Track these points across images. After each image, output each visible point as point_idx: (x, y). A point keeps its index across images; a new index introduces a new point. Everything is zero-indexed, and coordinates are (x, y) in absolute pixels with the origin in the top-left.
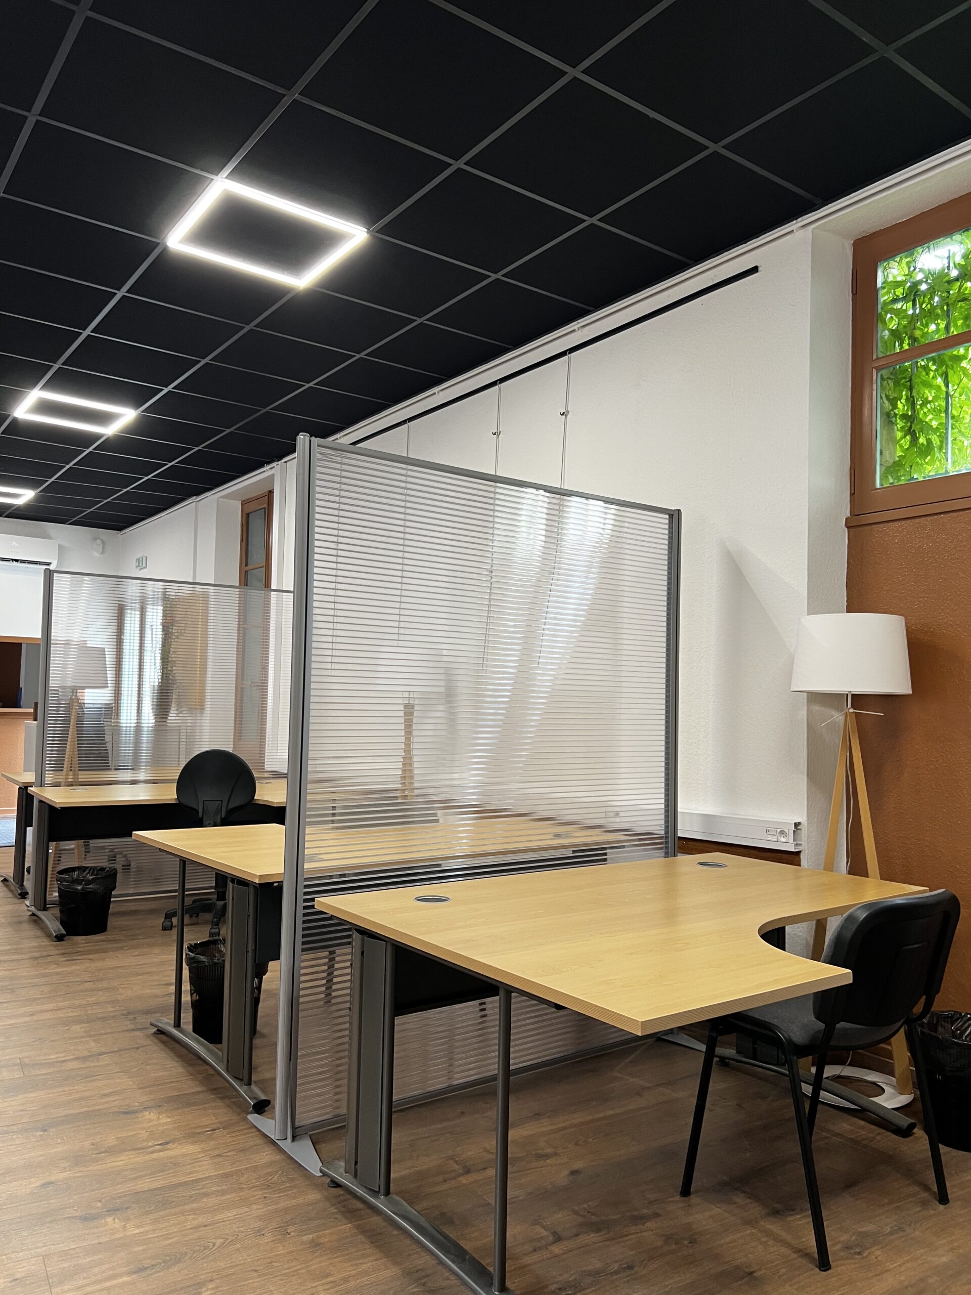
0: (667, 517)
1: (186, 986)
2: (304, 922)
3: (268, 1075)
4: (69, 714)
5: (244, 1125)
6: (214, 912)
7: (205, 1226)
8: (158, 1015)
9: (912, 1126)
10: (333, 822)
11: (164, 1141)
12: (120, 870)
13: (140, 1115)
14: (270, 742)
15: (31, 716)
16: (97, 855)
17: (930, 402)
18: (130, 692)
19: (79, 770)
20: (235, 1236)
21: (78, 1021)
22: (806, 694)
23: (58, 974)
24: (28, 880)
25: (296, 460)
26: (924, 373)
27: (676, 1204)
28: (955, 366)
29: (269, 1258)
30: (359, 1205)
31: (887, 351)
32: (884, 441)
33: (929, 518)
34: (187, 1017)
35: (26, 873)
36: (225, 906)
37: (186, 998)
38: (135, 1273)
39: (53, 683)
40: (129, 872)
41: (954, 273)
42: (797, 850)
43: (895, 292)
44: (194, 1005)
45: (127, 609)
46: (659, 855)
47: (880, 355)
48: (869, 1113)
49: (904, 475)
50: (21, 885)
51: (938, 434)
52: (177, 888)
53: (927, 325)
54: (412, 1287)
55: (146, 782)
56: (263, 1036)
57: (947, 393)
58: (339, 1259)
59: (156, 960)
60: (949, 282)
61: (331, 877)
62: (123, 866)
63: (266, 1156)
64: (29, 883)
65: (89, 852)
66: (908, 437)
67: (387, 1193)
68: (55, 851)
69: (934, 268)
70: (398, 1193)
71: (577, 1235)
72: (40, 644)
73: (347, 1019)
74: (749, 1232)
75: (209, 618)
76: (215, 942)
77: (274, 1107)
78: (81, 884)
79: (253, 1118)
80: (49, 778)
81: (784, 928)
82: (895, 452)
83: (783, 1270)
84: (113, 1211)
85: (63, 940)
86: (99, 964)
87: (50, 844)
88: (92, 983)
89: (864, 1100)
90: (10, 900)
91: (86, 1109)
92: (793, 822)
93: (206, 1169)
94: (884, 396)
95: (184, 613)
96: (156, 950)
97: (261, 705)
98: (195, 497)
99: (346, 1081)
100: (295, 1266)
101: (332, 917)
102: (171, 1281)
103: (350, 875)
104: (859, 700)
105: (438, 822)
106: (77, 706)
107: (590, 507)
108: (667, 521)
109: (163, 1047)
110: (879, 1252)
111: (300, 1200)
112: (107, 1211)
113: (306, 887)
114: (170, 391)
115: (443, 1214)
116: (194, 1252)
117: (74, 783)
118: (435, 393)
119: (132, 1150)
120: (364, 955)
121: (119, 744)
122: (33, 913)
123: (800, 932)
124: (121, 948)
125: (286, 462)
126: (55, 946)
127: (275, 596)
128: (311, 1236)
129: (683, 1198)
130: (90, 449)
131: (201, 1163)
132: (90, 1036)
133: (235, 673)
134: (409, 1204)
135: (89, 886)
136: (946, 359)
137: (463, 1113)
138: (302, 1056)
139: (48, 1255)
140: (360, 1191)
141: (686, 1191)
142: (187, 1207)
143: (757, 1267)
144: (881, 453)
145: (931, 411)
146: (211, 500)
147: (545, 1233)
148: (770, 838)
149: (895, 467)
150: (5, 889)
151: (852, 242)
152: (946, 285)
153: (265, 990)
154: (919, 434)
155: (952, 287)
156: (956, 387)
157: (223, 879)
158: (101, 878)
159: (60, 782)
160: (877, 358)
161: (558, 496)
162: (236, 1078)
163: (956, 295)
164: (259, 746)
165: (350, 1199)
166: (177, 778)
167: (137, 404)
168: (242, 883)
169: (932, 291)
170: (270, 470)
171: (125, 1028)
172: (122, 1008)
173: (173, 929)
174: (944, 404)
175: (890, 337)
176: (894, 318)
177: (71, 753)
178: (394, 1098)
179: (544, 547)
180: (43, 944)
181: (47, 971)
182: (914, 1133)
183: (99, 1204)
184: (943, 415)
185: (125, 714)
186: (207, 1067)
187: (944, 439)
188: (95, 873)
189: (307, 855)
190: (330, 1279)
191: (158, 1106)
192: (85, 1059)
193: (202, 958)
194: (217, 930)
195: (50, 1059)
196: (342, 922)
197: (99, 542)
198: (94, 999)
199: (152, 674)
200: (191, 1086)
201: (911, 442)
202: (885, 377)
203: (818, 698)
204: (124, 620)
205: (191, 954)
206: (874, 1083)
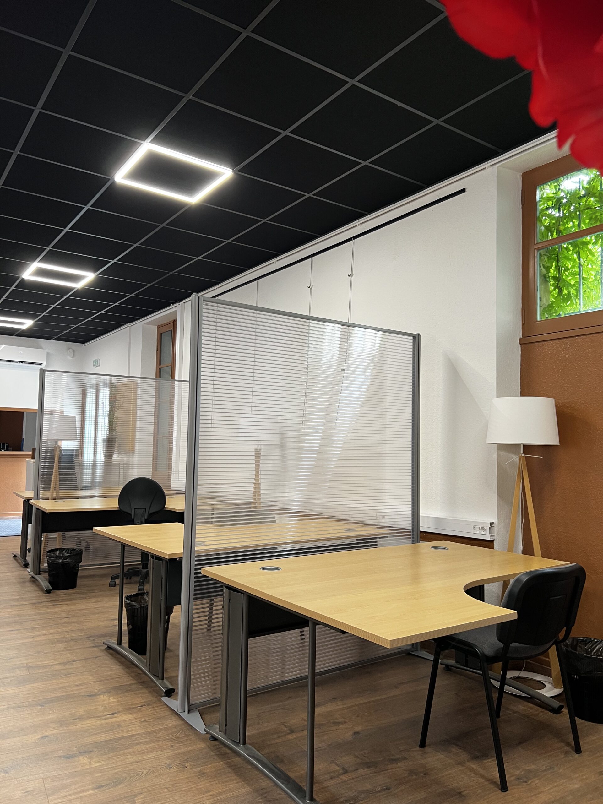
0: (412, 338)
1: (125, 621)
2: (195, 582)
3: (174, 674)
4: (54, 456)
5: (159, 704)
6: (141, 576)
7: (137, 762)
8: (108, 638)
9: (561, 707)
10: (212, 522)
11: (112, 713)
12: (84, 551)
13: (98, 697)
14: (174, 472)
15: (30, 456)
16: (70, 541)
17: (569, 269)
18: (89, 441)
19: (60, 490)
20: (155, 768)
21: (60, 641)
22: (496, 444)
23: (48, 613)
24: (29, 556)
25: (191, 301)
26: (566, 252)
27: (417, 752)
28: (584, 248)
29: (175, 781)
30: (228, 751)
31: (543, 238)
32: (542, 292)
33: (569, 339)
34: (125, 639)
35: (27, 552)
36: (148, 572)
37: (125, 628)
38: (97, 788)
39: (44, 437)
40: (89, 552)
41: (583, 193)
42: (491, 539)
43: (547, 204)
44: (130, 632)
45: (88, 393)
46: (408, 542)
47: (539, 241)
48: (535, 700)
49: (555, 313)
50: (25, 560)
51: (574, 288)
52: (120, 561)
53: (567, 223)
54: (258, 798)
55: (99, 497)
56: (170, 651)
57: (580, 264)
58: (216, 782)
59: (106, 605)
60: (580, 198)
61: (211, 555)
62: (85, 548)
63: (173, 722)
64: (30, 558)
65: (65, 539)
66: (557, 290)
67: (244, 743)
68: (46, 538)
69: (570, 189)
70: (251, 744)
71: (357, 770)
72: (36, 413)
73: (220, 640)
74: (460, 769)
75: (138, 396)
76: (142, 594)
77: (177, 693)
78: (61, 559)
79: (165, 699)
80: (41, 495)
81: (483, 586)
82: (549, 299)
83: (479, 791)
84: (83, 753)
85: (50, 593)
86: (72, 607)
87: (43, 534)
88: (68, 619)
89: (532, 692)
90: (18, 568)
91: (66, 694)
92: (489, 522)
93: (137, 729)
94: (541, 265)
95: (122, 395)
96: (106, 599)
97: (169, 448)
98: (129, 324)
99: (220, 678)
100: (190, 786)
101: (212, 579)
102: (118, 794)
103: (222, 554)
104: (527, 448)
105: (275, 522)
106: (59, 451)
107: (367, 334)
108: (412, 341)
109: (111, 657)
110: (537, 782)
111: (193, 748)
112: (79, 753)
113: (196, 561)
114: (115, 262)
115: (277, 757)
116: (131, 777)
117: (56, 498)
118: (273, 263)
119: (94, 717)
120: (231, 602)
121: (83, 474)
122: (32, 577)
123: (494, 589)
124: (85, 598)
125: (184, 303)
126: (46, 596)
127: (178, 384)
128: (199, 769)
129: (421, 749)
130: (67, 296)
131: (134, 726)
132: (68, 650)
133: (153, 431)
134: (258, 751)
135: (66, 560)
136: (579, 243)
137: (290, 697)
138: (194, 662)
139: (45, 778)
140: (228, 742)
141: (423, 745)
142: (127, 751)
143: (464, 789)
144: (541, 299)
145: (570, 274)
146: (139, 326)
147: (338, 768)
148: (475, 532)
149: (549, 308)
150: (15, 562)
151: (522, 174)
152: (578, 199)
153: (172, 623)
154: (563, 288)
155: (582, 200)
156: (585, 260)
157: (146, 556)
158: (74, 555)
159: (48, 497)
160: (537, 243)
161: (347, 327)
162: (155, 676)
163: (584, 206)
164: (167, 475)
165: (222, 747)
166: (119, 494)
167: (95, 270)
168: (158, 558)
169: (570, 203)
170: (175, 308)
171: (88, 646)
172: (86, 634)
173: (116, 586)
174: (577, 270)
175: (545, 230)
176: (547, 219)
177: (55, 479)
178: (248, 688)
179: (339, 354)
180: (39, 595)
181: (41, 611)
182: (562, 712)
183: (75, 749)
184: (578, 276)
185: (86, 456)
186: (137, 669)
187: (578, 291)
188: (69, 552)
189: (197, 542)
190: (211, 793)
191: (108, 692)
192: (65, 664)
193: (134, 603)
194: (143, 587)
195: (44, 664)
196: (218, 582)
197: (71, 350)
198: (69, 628)
199: (103, 429)
200: (128, 681)
201: (558, 293)
202: (542, 254)
203: (503, 447)
204: (86, 399)
205: (127, 601)
206: (540, 682)
